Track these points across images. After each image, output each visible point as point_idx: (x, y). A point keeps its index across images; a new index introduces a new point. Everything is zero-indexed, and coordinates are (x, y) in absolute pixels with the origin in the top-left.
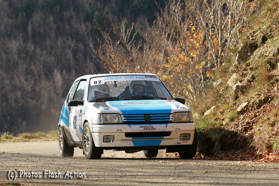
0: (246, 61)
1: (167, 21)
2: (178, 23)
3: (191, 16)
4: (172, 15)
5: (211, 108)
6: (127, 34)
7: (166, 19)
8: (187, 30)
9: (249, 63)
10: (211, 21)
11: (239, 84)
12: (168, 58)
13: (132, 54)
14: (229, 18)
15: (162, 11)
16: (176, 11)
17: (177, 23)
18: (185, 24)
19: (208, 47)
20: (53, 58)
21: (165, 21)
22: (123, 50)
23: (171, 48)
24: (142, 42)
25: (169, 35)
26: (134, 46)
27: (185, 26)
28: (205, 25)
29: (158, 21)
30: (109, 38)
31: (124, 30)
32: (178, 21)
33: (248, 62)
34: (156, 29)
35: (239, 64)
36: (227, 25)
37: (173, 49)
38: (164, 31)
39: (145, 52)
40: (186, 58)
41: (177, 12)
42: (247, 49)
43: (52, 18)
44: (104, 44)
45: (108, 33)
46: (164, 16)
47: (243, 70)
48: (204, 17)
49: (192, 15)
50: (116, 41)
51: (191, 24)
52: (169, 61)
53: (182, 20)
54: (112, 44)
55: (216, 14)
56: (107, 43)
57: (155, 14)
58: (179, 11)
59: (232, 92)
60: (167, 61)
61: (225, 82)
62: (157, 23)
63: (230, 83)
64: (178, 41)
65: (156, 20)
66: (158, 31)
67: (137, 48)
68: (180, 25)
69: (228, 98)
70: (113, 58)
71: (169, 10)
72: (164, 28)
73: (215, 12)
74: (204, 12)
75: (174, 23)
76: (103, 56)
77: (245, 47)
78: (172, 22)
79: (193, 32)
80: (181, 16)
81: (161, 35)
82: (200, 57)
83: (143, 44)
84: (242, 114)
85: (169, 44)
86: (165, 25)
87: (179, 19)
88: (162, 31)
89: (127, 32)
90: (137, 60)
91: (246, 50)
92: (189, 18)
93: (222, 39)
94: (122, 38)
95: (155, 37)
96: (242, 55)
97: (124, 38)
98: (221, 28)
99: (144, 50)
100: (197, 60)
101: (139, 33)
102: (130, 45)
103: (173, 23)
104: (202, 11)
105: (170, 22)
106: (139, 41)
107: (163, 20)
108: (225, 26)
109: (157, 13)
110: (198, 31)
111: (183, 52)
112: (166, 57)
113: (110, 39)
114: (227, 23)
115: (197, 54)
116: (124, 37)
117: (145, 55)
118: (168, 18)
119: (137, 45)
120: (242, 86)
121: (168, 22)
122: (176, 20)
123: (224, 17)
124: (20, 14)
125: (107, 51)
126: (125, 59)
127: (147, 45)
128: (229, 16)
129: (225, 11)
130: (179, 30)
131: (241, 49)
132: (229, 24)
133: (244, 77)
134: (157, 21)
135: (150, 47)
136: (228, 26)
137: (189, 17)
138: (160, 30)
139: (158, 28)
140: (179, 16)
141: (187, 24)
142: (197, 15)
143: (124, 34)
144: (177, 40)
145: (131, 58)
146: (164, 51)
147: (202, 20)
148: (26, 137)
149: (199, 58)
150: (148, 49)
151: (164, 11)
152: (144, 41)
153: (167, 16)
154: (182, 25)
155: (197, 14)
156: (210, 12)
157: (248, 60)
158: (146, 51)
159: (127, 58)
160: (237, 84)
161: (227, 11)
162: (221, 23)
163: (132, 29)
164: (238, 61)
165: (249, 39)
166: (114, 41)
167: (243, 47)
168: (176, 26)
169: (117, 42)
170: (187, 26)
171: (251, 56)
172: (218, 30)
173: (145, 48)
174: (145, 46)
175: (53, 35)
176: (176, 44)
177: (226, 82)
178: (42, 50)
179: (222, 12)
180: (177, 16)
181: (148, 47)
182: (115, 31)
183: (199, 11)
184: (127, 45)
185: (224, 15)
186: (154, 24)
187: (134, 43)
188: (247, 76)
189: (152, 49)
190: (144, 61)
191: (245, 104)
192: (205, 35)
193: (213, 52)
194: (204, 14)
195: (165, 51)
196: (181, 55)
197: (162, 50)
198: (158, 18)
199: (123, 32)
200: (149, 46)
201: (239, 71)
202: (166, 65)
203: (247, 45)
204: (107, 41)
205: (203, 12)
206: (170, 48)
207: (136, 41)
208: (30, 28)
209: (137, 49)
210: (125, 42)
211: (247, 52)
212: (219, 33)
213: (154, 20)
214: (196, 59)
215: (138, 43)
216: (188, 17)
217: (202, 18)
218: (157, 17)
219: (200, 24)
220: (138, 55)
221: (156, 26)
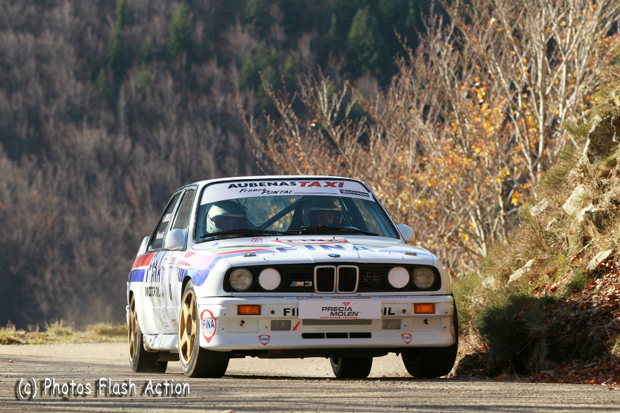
0: (608, 156)
1: (422, 78)
2: (448, 82)
3: (477, 67)
4: (435, 64)
5: (526, 266)
6: (333, 104)
7: (422, 72)
8: (468, 97)
9: (615, 159)
10: (521, 78)
11: (591, 207)
12: (425, 159)
13: (344, 150)
14: (561, 72)
15: (411, 54)
16: (443, 54)
17: (445, 81)
18: (462, 84)
19: (514, 136)
20: (172, 168)
21: (419, 77)
22: (323, 142)
23: (432, 138)
24: (366, 123)
25: (427, 108)
26: (348, 132)
27: (463, 87)
28: (506, 86)
29: (403, 77)
30: (293, 115)
31: (325, 96)
32: (446, 77)
33: (611, 158)
34: (399, 94)
35: (591, 161)
36: (558, 86)
37: (435, 140)
38: (415, 99)
39: (374, 146)
40: (465, 159)
41: (446, 56)
42: (610, 129)
43: (170, 81)
44: (281, 128)
45: (289, 102)
46: (416, 66)
47: (600, 177)
48: (505, 69)
49: (479, 64)
50: (308, 122)
51: (477, 84)
52: (426, 167)
53: (455, 74)
54: (299, 127)
55: (534, 61)
56: (287, 126)
57: (397, 61)
58: (449, 53)
59: (574, 227)
60: (422, 166)
61: (557, 205)
62: (401, 81)
63: (568, 207)
64: (447, 123)
65: (398, 74)
66: (403, 100)
67: (355, 136)
68: (452, 86)
69: (566, 241)
70: (301, 158)
71: (427, 52)
72: (415, 93)
73: (530, 57)
74: (506, 56)
75: (438, 80)
76: (279, 155)
77: (605, 123)
78: (433, 79)
79: (481, 101)
80: (454, 65)
81: (410, 108)
82: (497, 157)
83: (369, 127)
84: (600, 276)
85: (428, 129)
86: (419, 86)
87: (449, 72)
88: (411, 100)
89: (333, 102)
90: (354, 164)
91: (608, 131)
92: (472, 71)
93: (545, 117)
94: (322, 115)
95: (394, 112)
96: (597, 141)
97: (325, 115)
98: (543, 93)
99: (369, 141)
100: (489, 164)
101: (360, 103)
102: (339, 130)
103: (435, 81)
104: (501, 54)
105: (429, 78)
106: (359, 120)
107: (413, 74)
108: (552, 89)
109: (400, 58)
110: (491, 99)
111: (458, 147)
112: (419, 157)
113: (295, 118)
114: (557, 82)
115: (491, 151)
116: (325, 111)
117: (374, 152)
118: (424, 71)
119: (354, 130)
120: (597, 212)
121: (424, 78)
122: (442, 74)
123: (551, 68)
124: (102, 71)
125: (287, 143)
126: (329, 161)
127: (378, 130)
128: (563, 67)
129: (553, 56)
130: (449, 97)
131: (597, 127)
132: (563, 83)
133: (604, 193)
134: (399, 77)
135: (384, 135)
136: (560, 88)
137: (473, 67)
138: (407, 98)
139: (403, 93)
140: (449, 65)
141: (469, 84)
142: (489, 63)
143: (326, 105)
144: (446, 119)
145: (342, 160)
146: (414, 144)
147: (501, 75)
148: (103, 332)
149: (494, 160)
150: (379, 140)
151: (415, 55)
152: (371, 122)
153: (423, 66)
154: (457, 86)
155: (491, 62)
156: (520, 58)
157: (613, 152)
158: (375, 142)
159: (333, 159)
160: (587, 209)
161: (558, 55)
162: (544, 81)
163: (344, 94)
164: (589, 155)
165: (614, 105)
166: (304, 121)
167: (601, 123)
168: (443, 87)
169: (312, 123)
170: (468, 89)
171: (618, 144)
172: (537, 98)
173: (372, 137)
174: (373, 132)
175: (173, 117)
176: (443, 128)
177: (560, 205)
178: (147, 151)
179: (546, 59)
180: (446, 66)
181: (379, 135)
182: (305, 98)
183: (496, 54)
184: (333, 130)
185: (551, 64)
186: (393, 84)
187: (348, 124)
188: (609, 190)
189: (387, 140)
190: (370, 166)
191: (607, 254)
192: (508, 110)
193: (526, 148)
194: (505, 62)
195: (418, 145)
196: (454, 153)
197: (411, 140)
198: (403, 69)
199: (323, 100)
200: (382, 131)
201: (591, 178)
202: (419, 174)
203: (609, 120)
204: (287, 121)
205: (503, 57)
206: (429, 137)
207: (354, 121)
208: (122, 102)
209: (356, 139)
210: (329, 123)
211: (611, 136)
212: (538, 104)
213: (393, 76)
214: (487, 161)
215: (357, 125)
216: (469, 67)
217: (501, 70)
218: (401, 67)
219: (496, 83)
220: (357, 152)
221: (399, 89)
